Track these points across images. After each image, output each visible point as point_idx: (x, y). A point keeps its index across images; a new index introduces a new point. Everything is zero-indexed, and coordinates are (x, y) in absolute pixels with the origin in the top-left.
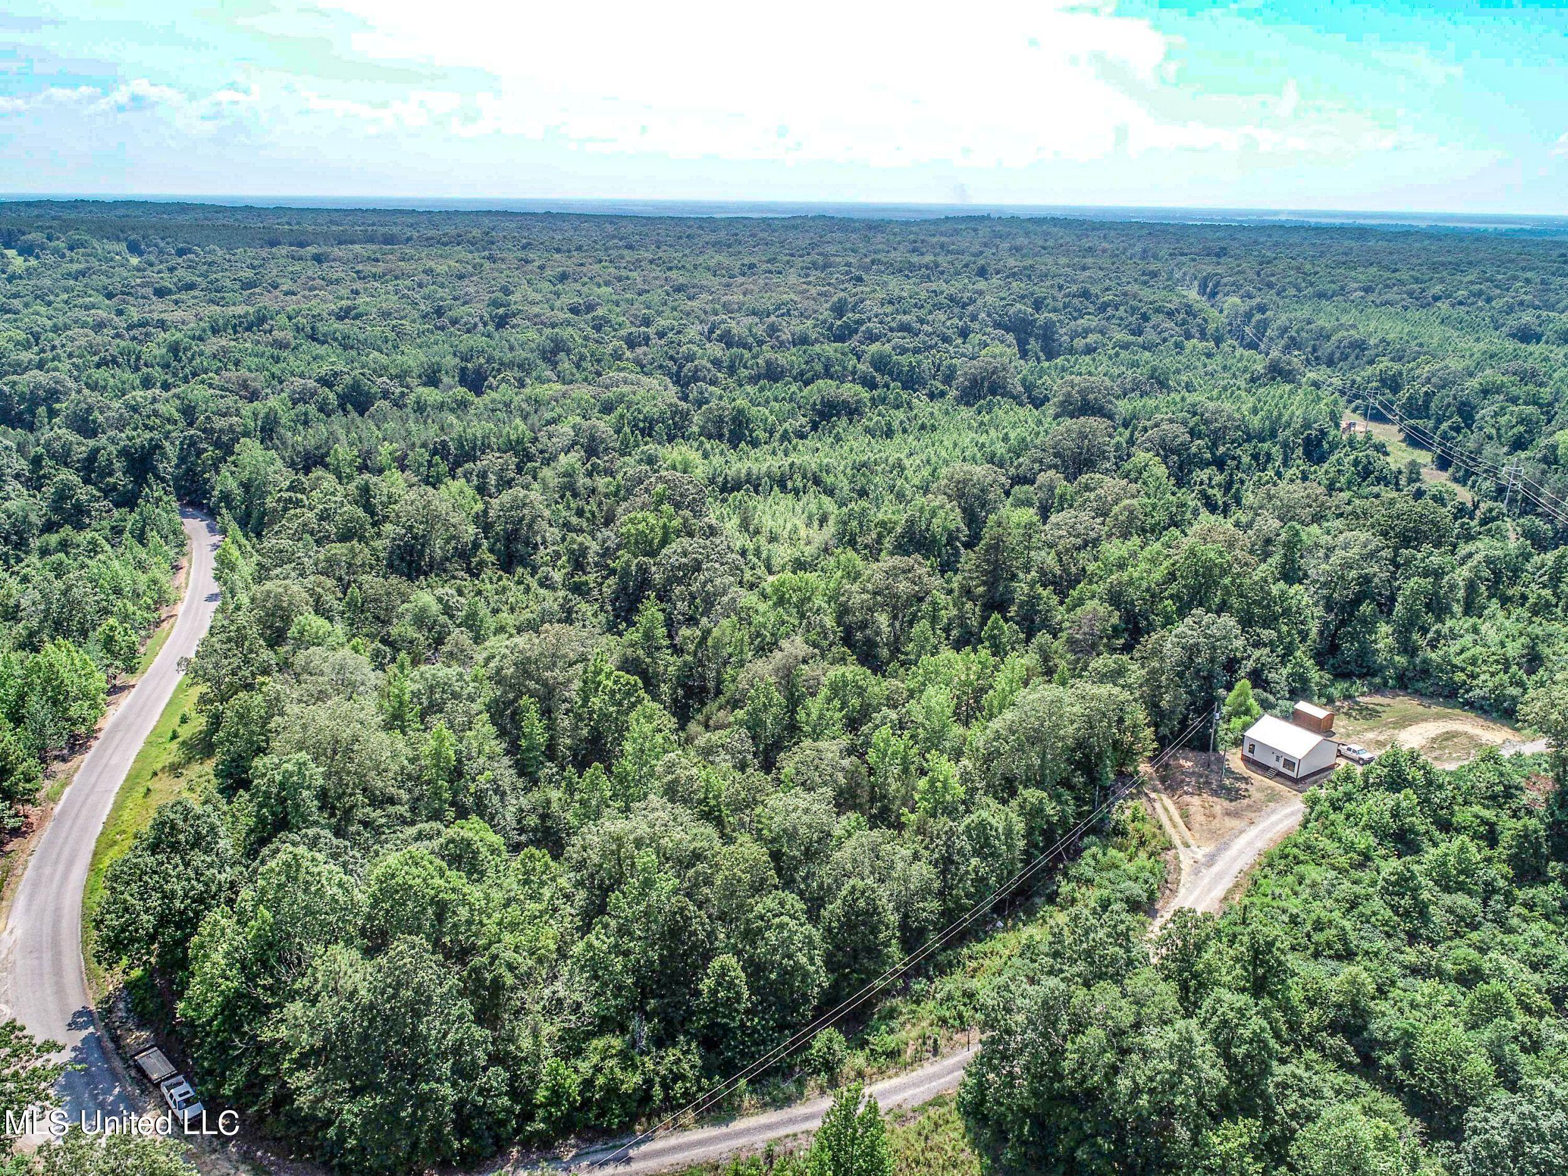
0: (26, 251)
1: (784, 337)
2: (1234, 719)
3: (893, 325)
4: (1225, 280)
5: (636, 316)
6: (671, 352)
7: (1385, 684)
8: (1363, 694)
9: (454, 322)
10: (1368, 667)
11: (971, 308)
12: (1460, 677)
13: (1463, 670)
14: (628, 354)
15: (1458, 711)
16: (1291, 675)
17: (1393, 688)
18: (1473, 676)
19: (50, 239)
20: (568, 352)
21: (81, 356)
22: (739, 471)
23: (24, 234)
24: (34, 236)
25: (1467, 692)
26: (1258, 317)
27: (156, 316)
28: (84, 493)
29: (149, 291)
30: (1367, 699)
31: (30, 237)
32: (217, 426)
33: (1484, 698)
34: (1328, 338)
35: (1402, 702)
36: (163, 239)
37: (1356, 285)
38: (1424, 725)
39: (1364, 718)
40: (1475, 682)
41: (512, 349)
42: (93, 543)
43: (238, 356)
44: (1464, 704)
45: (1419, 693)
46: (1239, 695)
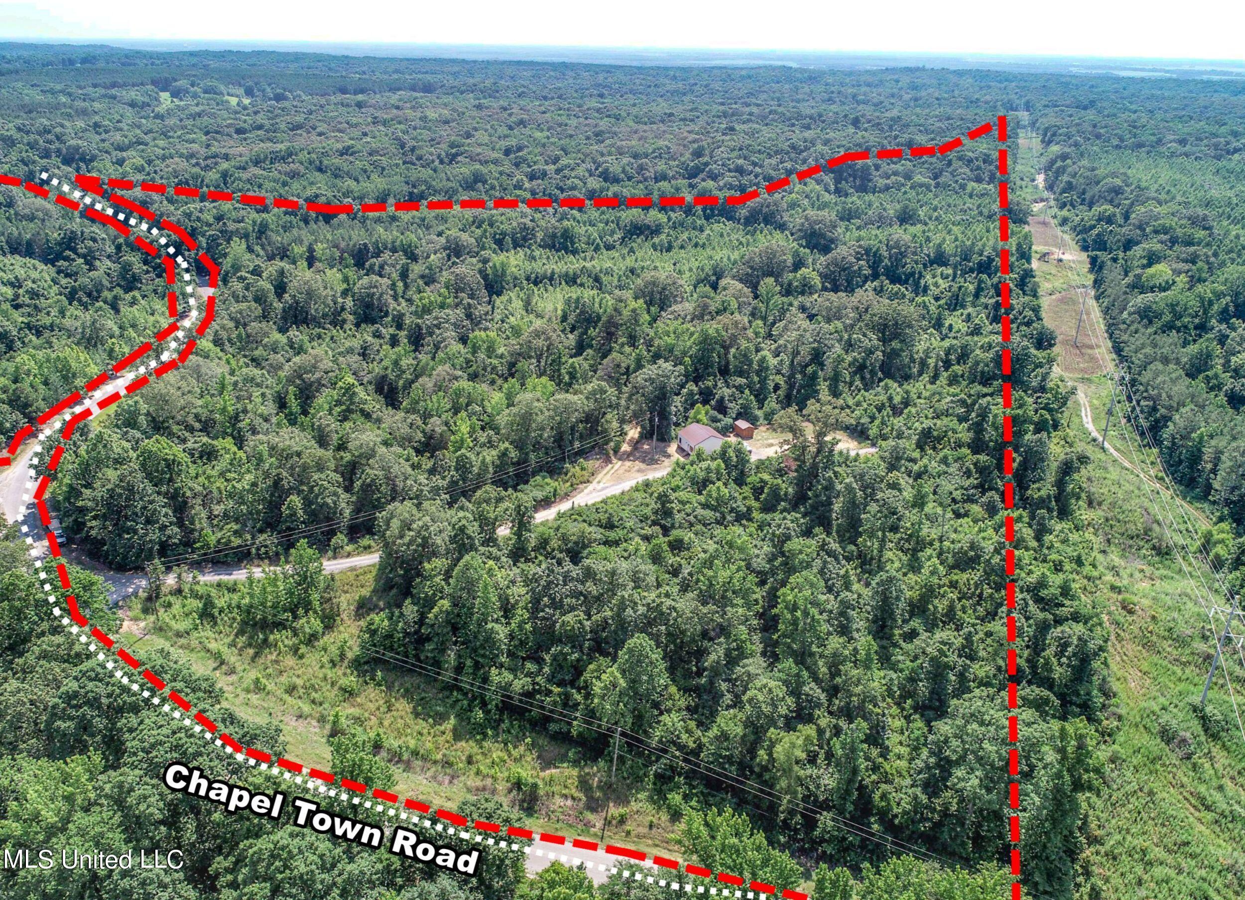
0: (175, 94)
1: (648, 174)
3: (732, 167)
4: (1060, 131)
5: (549, 157)
6: (561, 184)
9: (420, 158)
11: (805, 154)
14: (527, 185)
16: (741, 405)
19: (193, 85)
20: (484, 182)
21: (168, 178)
22: (546, 271)
23: (176, 81)
24: (182, 83)
26: (1059, 163)
27: (223, 151)
28: (138, 267)
29: (232, 130)
31: (178, 83)
32: (230, 229)
34: (1098, 183)
36: (269, 85)
37: (1172, 137)
41: (448, 179)
42: (134, 298)
43: (261, 181)
46: (695, 412)
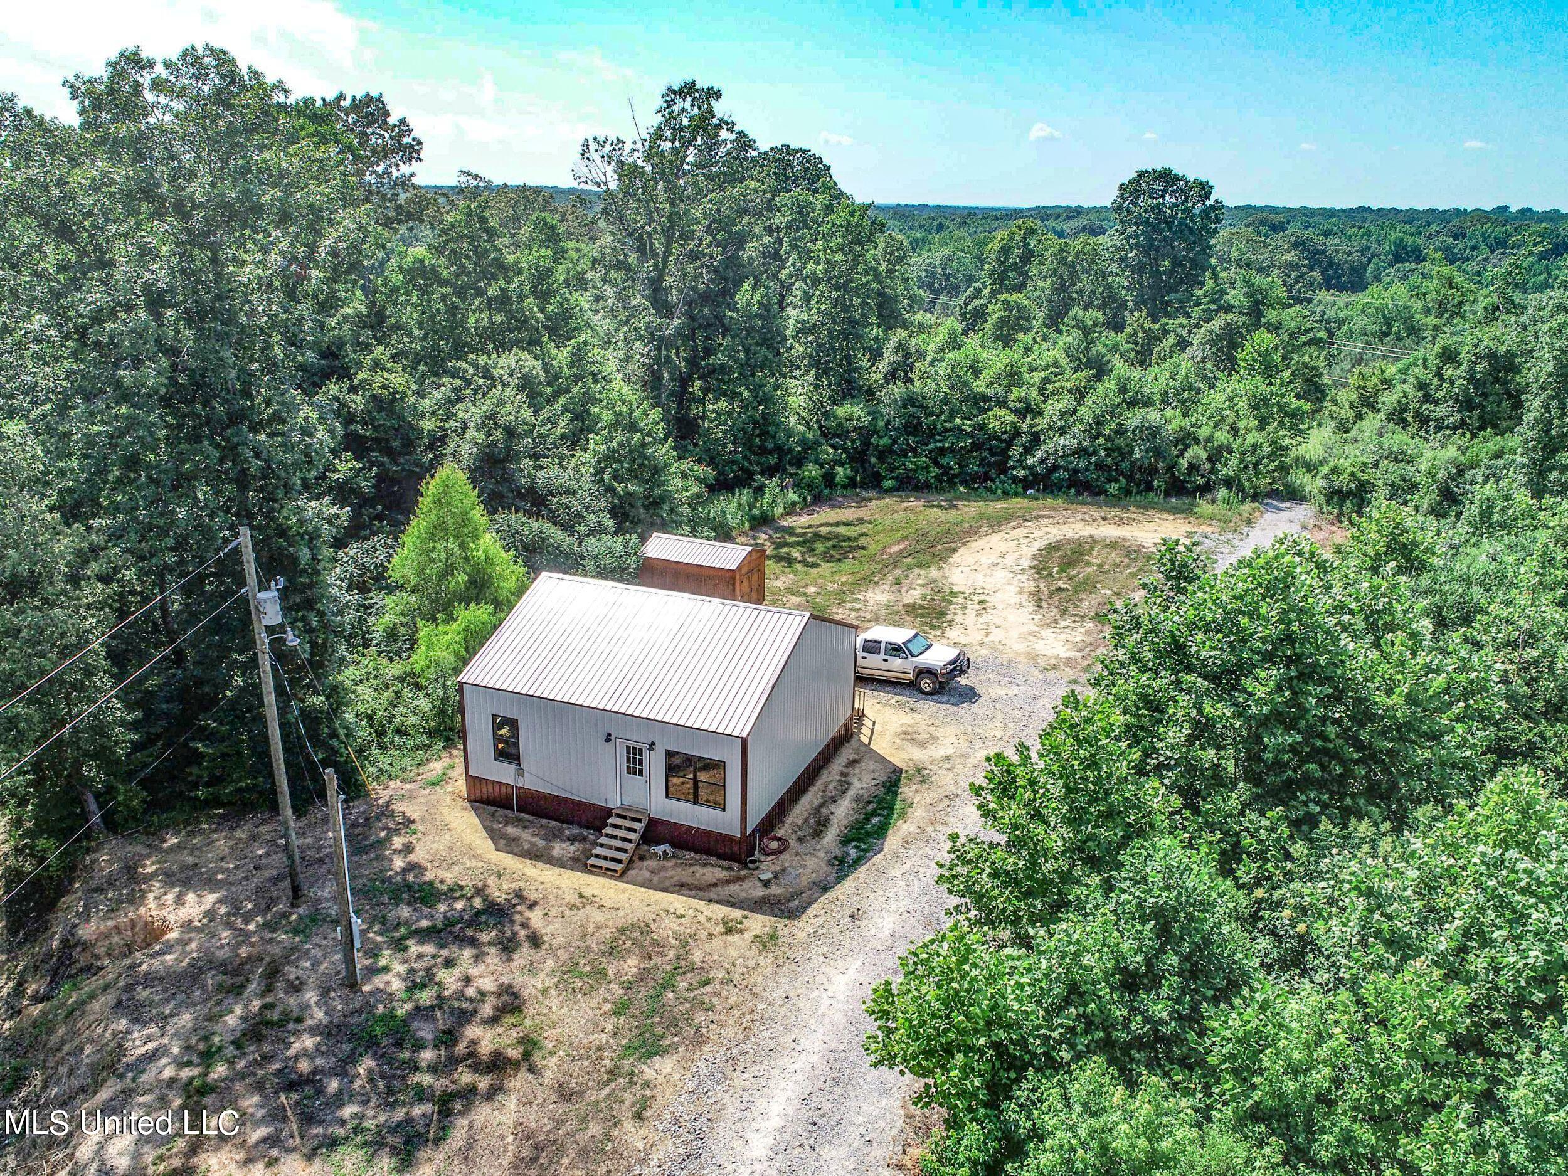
2: (425, 631)
7: (829, 479)
8: (791, 510)
10: (779, 449)
12: (999, 419)
13: (1002, 403)
15: (1017, 502)
16: (610, 457)
17: (851, 484)
18: (1028, 410)
25: (1028, 450)
30: (804, 520)
33: (1081, 452)
35: (885, 510)
38: (978, 544)
39: (827, 557)
40: (1042, 423)
44: (1026, 484)
45: (909, 485)
46: (438, 531)
